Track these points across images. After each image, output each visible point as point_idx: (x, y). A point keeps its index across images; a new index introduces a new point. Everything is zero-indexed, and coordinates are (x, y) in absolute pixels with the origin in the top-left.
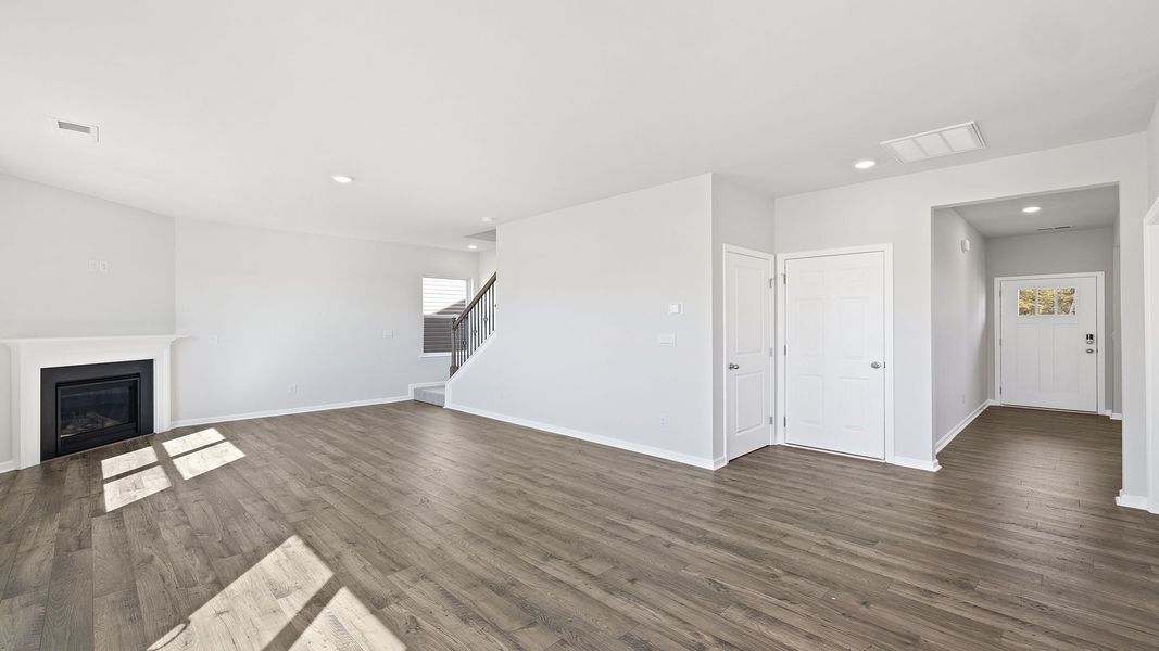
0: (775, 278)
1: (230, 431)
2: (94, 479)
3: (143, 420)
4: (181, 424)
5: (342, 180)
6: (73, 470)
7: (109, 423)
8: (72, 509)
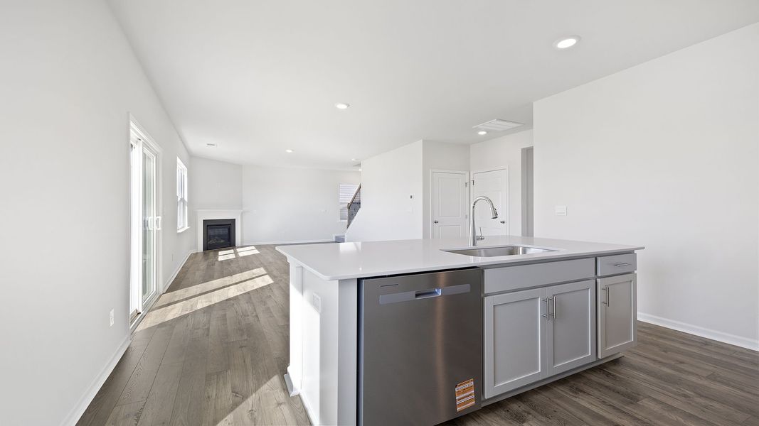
0: (470, 182)
1: (258, 247)
2: (217, 256)
3: (232, 242)
4: (244, 245)
5: (289, 151)
6: (211, 254)
7: (222, 241)
8: (211, 260)
